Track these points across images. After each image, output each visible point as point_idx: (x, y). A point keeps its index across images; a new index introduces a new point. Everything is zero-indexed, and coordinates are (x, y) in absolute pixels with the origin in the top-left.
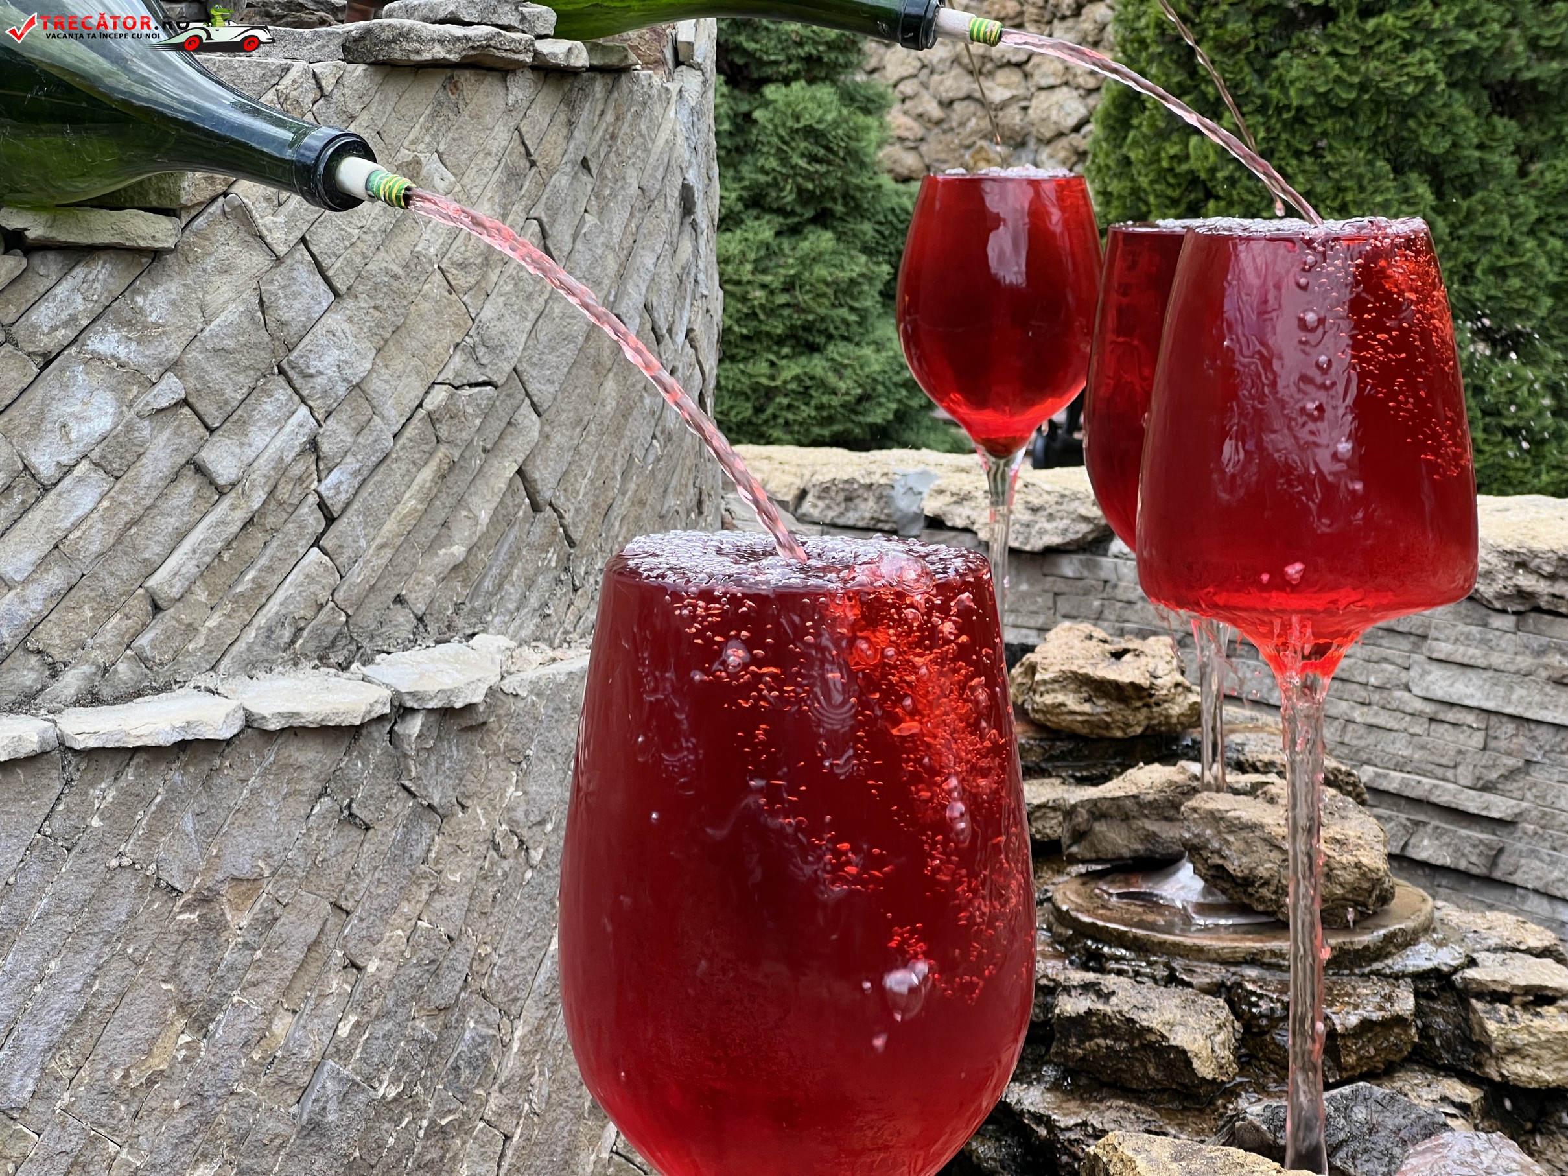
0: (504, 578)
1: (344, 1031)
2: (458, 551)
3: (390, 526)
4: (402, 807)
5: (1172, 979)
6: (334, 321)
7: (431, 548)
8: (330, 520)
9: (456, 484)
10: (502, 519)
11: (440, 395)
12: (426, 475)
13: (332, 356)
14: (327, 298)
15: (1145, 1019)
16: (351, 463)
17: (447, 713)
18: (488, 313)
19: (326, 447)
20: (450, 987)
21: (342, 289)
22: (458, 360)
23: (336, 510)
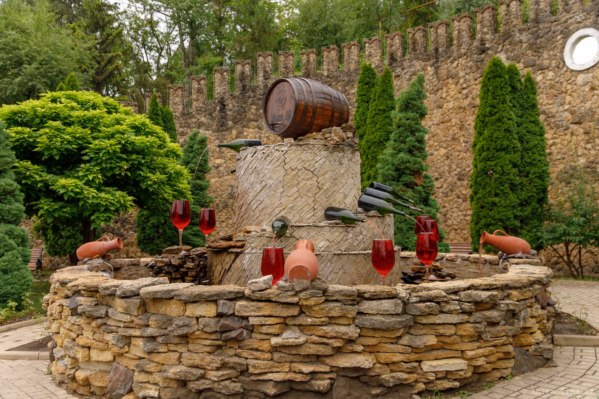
6: (365, 231)
8: (364, 242)
13: (365, 233)
14: (364, 229)
19: (364, 238)
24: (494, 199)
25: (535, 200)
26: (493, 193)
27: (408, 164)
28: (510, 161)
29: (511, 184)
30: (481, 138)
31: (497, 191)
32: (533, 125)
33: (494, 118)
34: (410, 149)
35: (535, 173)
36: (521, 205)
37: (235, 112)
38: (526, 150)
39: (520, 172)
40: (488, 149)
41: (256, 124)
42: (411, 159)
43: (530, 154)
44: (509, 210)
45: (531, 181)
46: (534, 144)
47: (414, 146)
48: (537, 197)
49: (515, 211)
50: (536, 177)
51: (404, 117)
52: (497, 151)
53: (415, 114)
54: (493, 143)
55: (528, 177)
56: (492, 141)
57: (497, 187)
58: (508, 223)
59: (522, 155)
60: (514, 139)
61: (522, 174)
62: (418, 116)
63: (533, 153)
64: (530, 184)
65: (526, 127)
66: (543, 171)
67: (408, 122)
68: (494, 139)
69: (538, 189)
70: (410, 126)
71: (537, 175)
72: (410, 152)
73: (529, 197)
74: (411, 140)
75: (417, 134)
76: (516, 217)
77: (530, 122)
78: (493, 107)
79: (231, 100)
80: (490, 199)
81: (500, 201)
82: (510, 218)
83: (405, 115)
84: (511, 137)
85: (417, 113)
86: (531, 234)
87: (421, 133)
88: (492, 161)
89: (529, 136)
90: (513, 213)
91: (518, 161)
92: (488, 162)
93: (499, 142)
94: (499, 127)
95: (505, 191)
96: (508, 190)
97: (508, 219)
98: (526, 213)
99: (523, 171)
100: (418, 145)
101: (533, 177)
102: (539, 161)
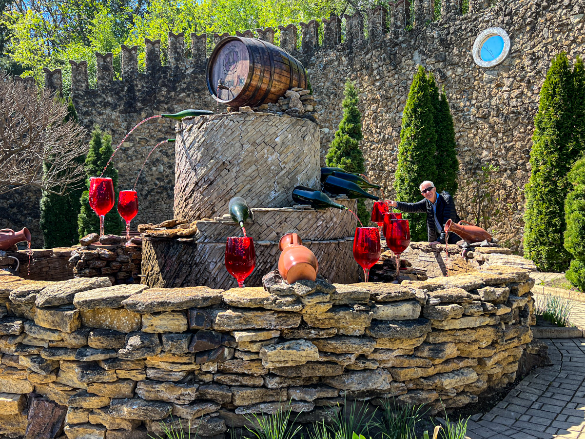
37: (143, 93)
41: (166, 107)
79: (140, 80)
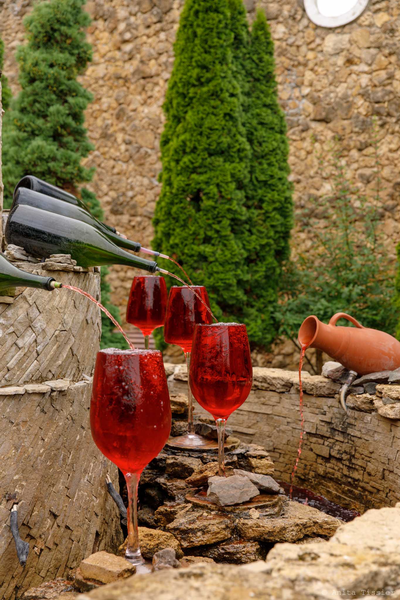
0: (67, 368)
1: (41, 451)
2: (60, 362)
3: (49, 357)
4: (52, 409)
5: (189, 456)
6: (40, 317)
7: (55, 362)
8: (38, 355)
9: (60, 349)
10: (67, 357)
11: (57, 332)
12: (55, 347)
13: (39, 324)
14: (38, 313)
15: (185, 463)
16: (42, 344)
17: (60, 392)
18: (65, 317)
19: (38, 341)
20: (59, 445)
21: (41, 311)
22: (60, 326)
23: (39, 353)
24: (202, 248)
25: (272, 252)
26: (202, 236)
27: (51, 164)
28: (233, 176)
29: (232, 220)
30: (180, 128)
31: (209, 233)
32: (269, 111)
33: (205, 89)
34: (56, 131)
35: (274, 202)
36: (249, 261)
38: (258, 157)
39: (247, 197)
40: (194, 150)
42: (60, 153)
43: (265, 166)
44: (230, 270)
45: (267, 217)
46: (271, 148)
47: (64, 126)
48: (274, 246)
49: (239, 272)
50: (275, 209)
51: (44, 60)
52: (210, 155)
53: (67, 55)
54: (204, 139)
55: (261, 208)
56: (201, 134)
57: (210, 225)
58: (226, 295)
59: (252, 167)
60: (240, 133)
61: (250, 203)
62: (73, 60)
63: (270, 164)
64: (264, 221)
65: (258, 115)
66: (286, 199)
67: (51, 71)
68: (206, 131)
69: (276, 232)
70: (56, 79)
71: (277, 205)
72: (56, 137)
73: (263, 246)
74: (58, 112)
75: (70, 100)
76: (240, 282)
77: (265, 105)
78: (204, 67)
80: (195, 247)
81: (214, 253)
82: (230, 285)
83: (45, 55)
84: (234, 130)
85: (72, 54)
86: (264, 317)
87: (80, 100)
88: (201, 173)
89: (262, 132)
90: (236, 276)
91: (245, 177)
92: (194, 176)
93: (214, 137)
94: (214, 107)
95: (223, 233)
96: (227, 232)
97: (228, 287)
98: (257, 276)
99: (253, 198)
100: (73, 124)
101: (270, 208)
102: (280, 179)
